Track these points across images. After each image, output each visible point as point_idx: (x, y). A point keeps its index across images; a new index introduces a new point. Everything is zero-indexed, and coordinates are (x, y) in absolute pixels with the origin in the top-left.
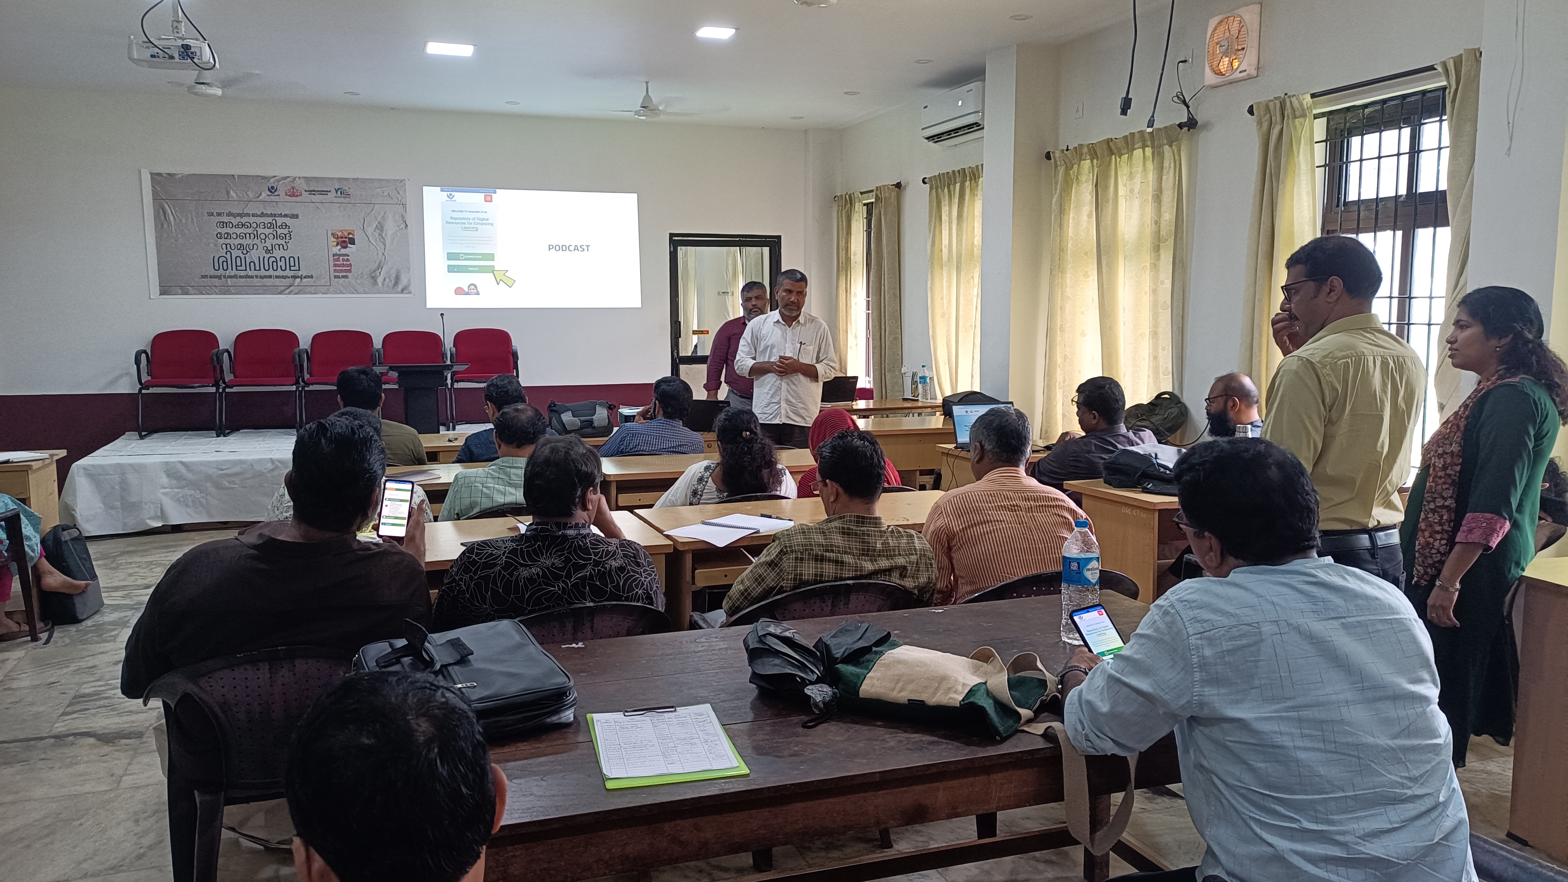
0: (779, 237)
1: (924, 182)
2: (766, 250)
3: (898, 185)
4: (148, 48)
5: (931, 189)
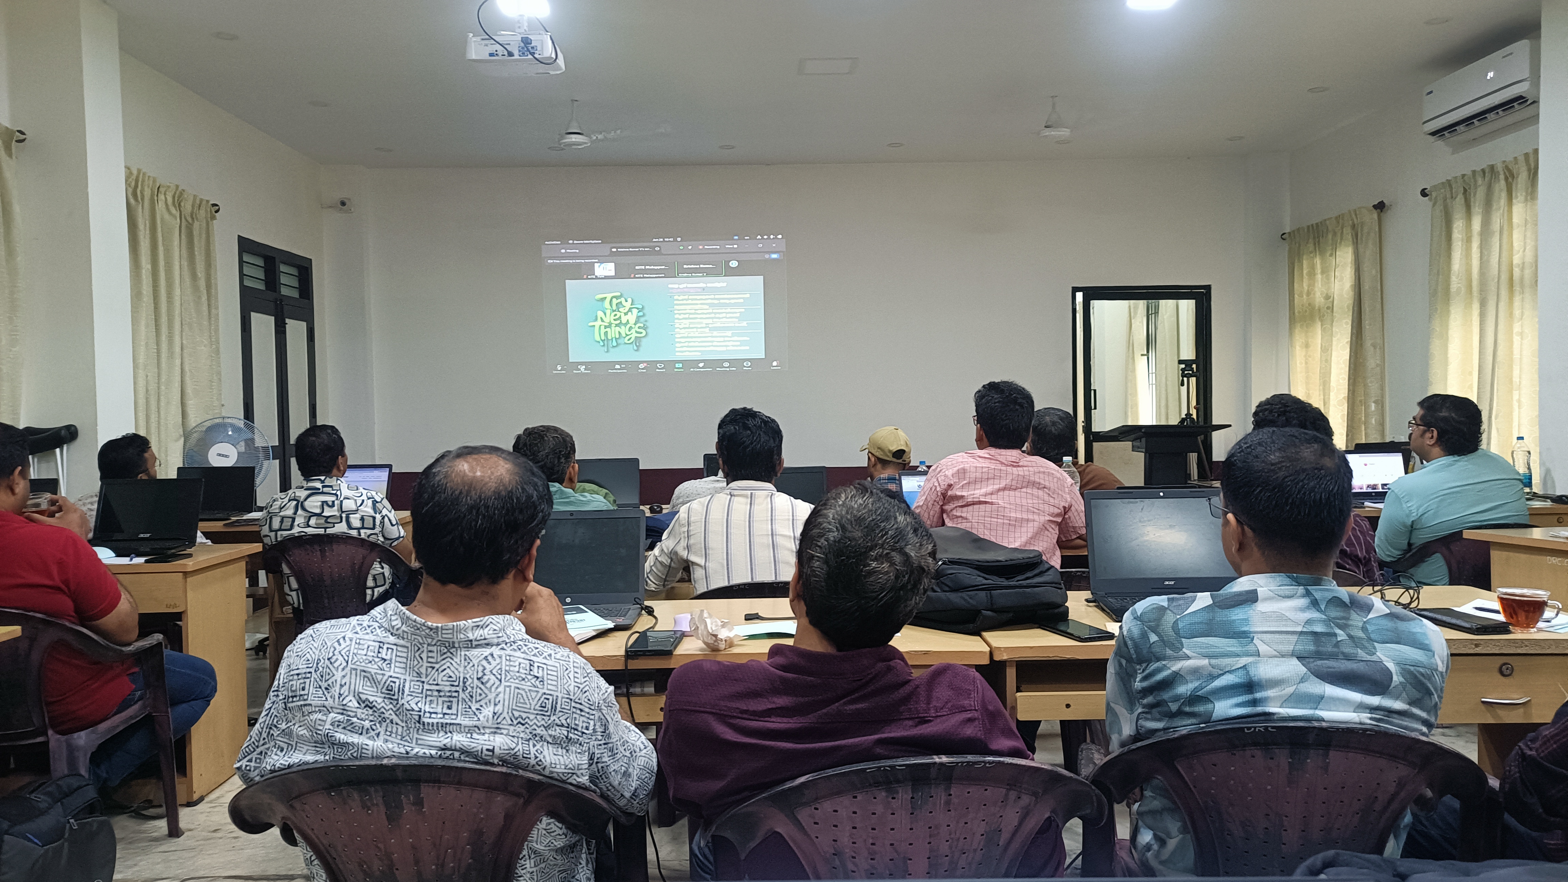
0: (1208, 288)
1: (1424, 195)
3: (1380, 207)
4: (486, 45)
5: (1435, 201)
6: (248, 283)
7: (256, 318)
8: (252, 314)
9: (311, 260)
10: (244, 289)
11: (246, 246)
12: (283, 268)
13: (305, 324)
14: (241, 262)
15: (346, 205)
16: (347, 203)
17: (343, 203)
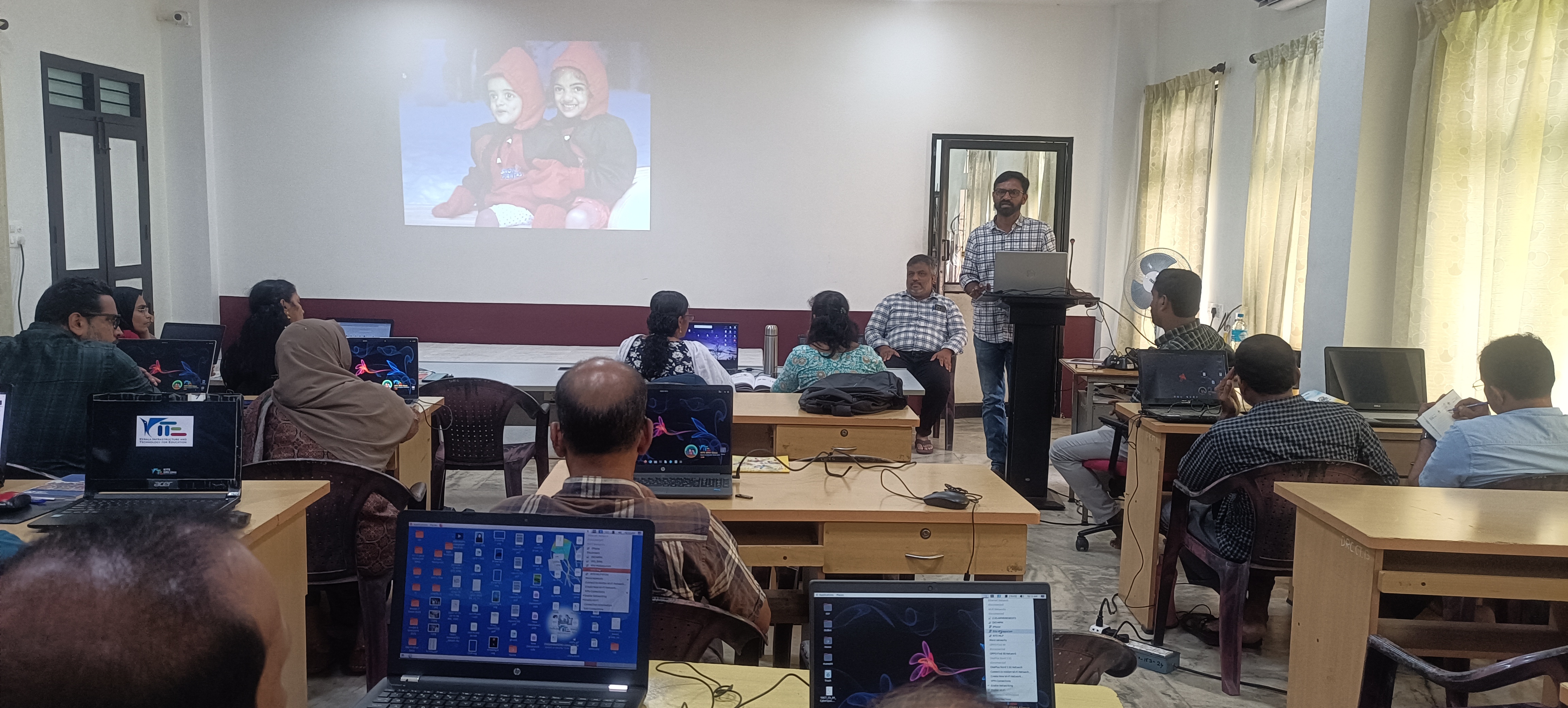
0: (1071, 140)
1: (1252, 60)
2: (1054, 155)
3: (1221, 68)
5: (1260, 68)
6: (53, 100)
7: (65, 138)
8: (61, 134)
9: (143, 75)
10: (48, 108)
11: (49, 61)
12: (103, 83)
13: (133, 143)
14: (45, 80)
15: (182, 19)
16: (183, 16)
17: (178, 17)
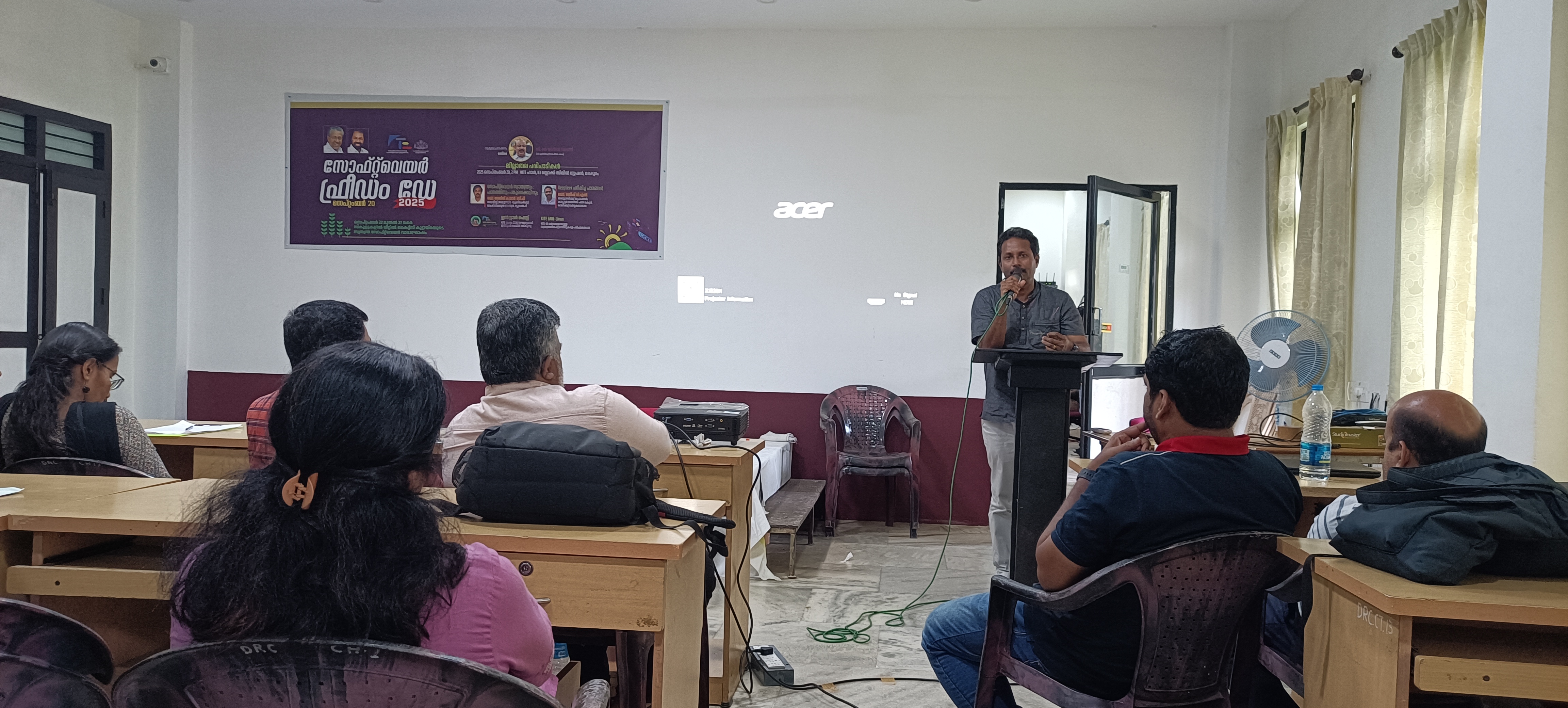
0: (1171, 186)
1: (1397, 54)
3: (1356, 75)
5: (1407, 61)
9: (110, 125)
12: (50, 128)
13: (90, 197)
15: (158, 65)
16: (160, 63)
17: (154, 63)
